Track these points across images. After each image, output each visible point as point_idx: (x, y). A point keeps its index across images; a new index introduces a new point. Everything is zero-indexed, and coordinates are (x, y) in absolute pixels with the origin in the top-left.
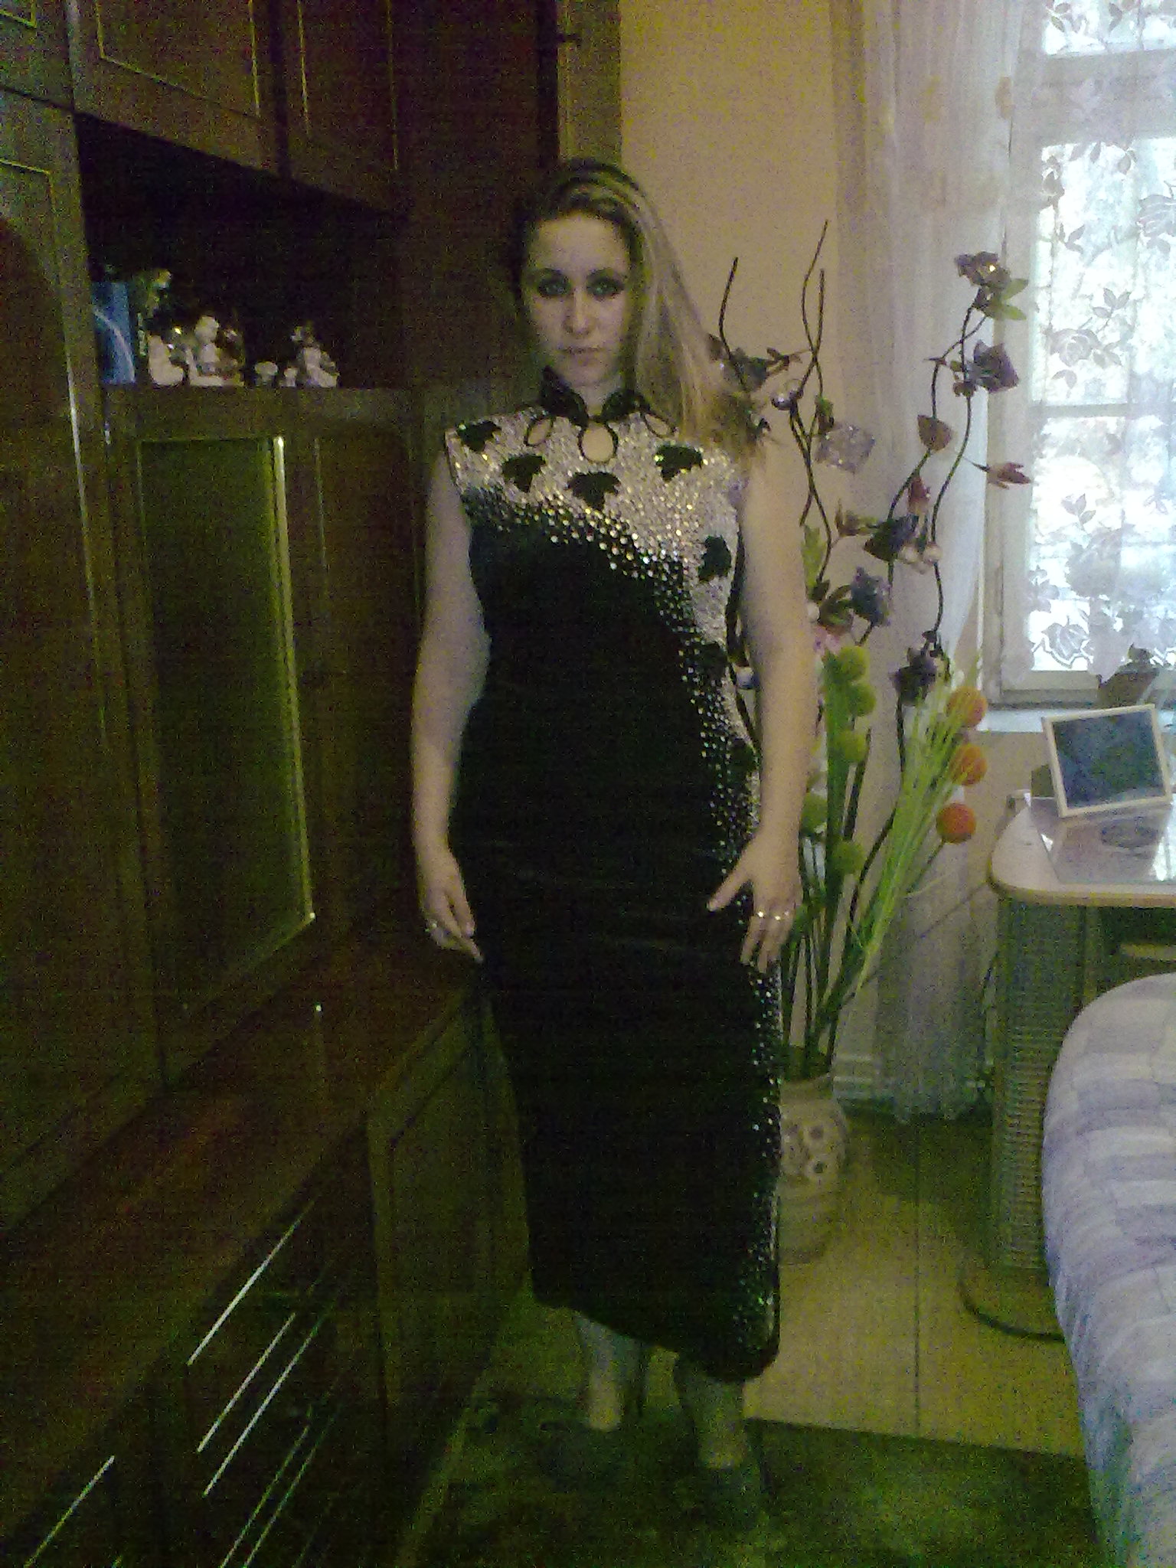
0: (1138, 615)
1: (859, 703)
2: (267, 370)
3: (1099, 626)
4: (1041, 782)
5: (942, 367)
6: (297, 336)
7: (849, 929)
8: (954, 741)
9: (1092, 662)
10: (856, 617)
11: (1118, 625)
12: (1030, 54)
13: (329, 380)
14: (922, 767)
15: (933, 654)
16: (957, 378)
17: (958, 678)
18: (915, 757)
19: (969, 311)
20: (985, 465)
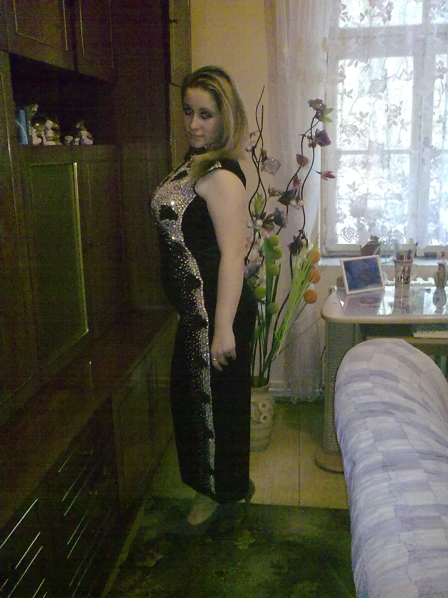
0: (374, 224)
1: (277, 255)
2: (69, 138)
3: (361, 228)
4: (340, 283)
5: (304, 137)
6: (78, 126)
7: (274, 335)
8: (310, 268)
9: (357, 241)
10: (275, 225)
11: (367, 227)
12: (334, 28)
13: (90, 142)
14: (299, 276)
15: (303, 238)
16: (309, 141)
17: (311, 246)
18: (296, 275)
19: (313, 119)
20: (320, 172)
